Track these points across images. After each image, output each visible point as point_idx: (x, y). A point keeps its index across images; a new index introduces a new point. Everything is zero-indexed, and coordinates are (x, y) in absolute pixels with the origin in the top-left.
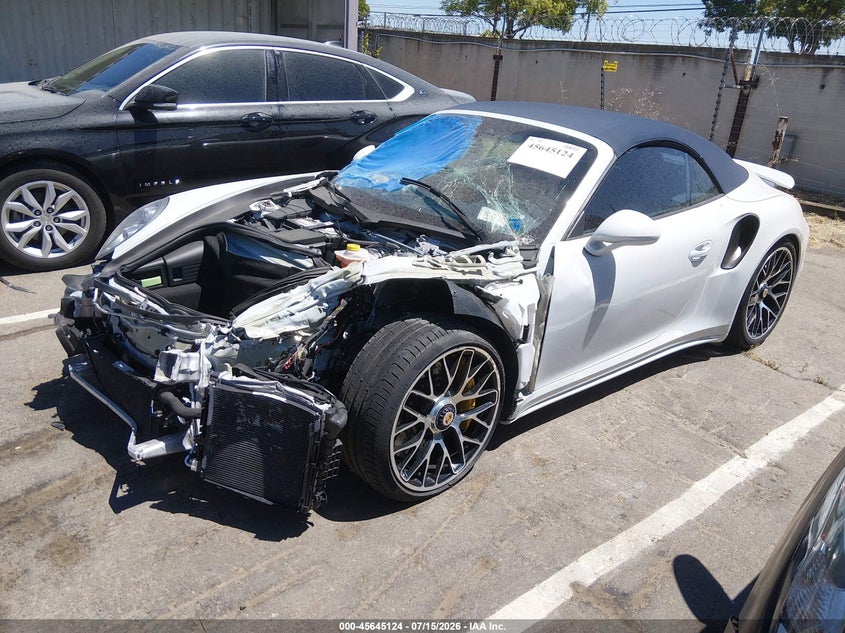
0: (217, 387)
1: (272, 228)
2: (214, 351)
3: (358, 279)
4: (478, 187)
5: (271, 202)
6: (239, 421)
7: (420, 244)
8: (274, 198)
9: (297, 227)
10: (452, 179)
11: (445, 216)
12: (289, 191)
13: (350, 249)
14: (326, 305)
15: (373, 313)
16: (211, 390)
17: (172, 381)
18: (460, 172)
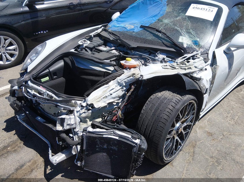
0: (87, 135)
1: (90, 52)
2: (80, 114)
3: (140, 76)
4: (176, 28)
5: (86, 40)
6: (97, 146)
7: (158, 55)
8: (86, 38)
9: (101, 51)
10: (163, 24)
11: (164, 41)
12: (92, 34)
13: (127, 60)
14: (125, 88)
15: (141, 88)
16: (84, 136)
17: (64, 129)
18: (166, 21)
